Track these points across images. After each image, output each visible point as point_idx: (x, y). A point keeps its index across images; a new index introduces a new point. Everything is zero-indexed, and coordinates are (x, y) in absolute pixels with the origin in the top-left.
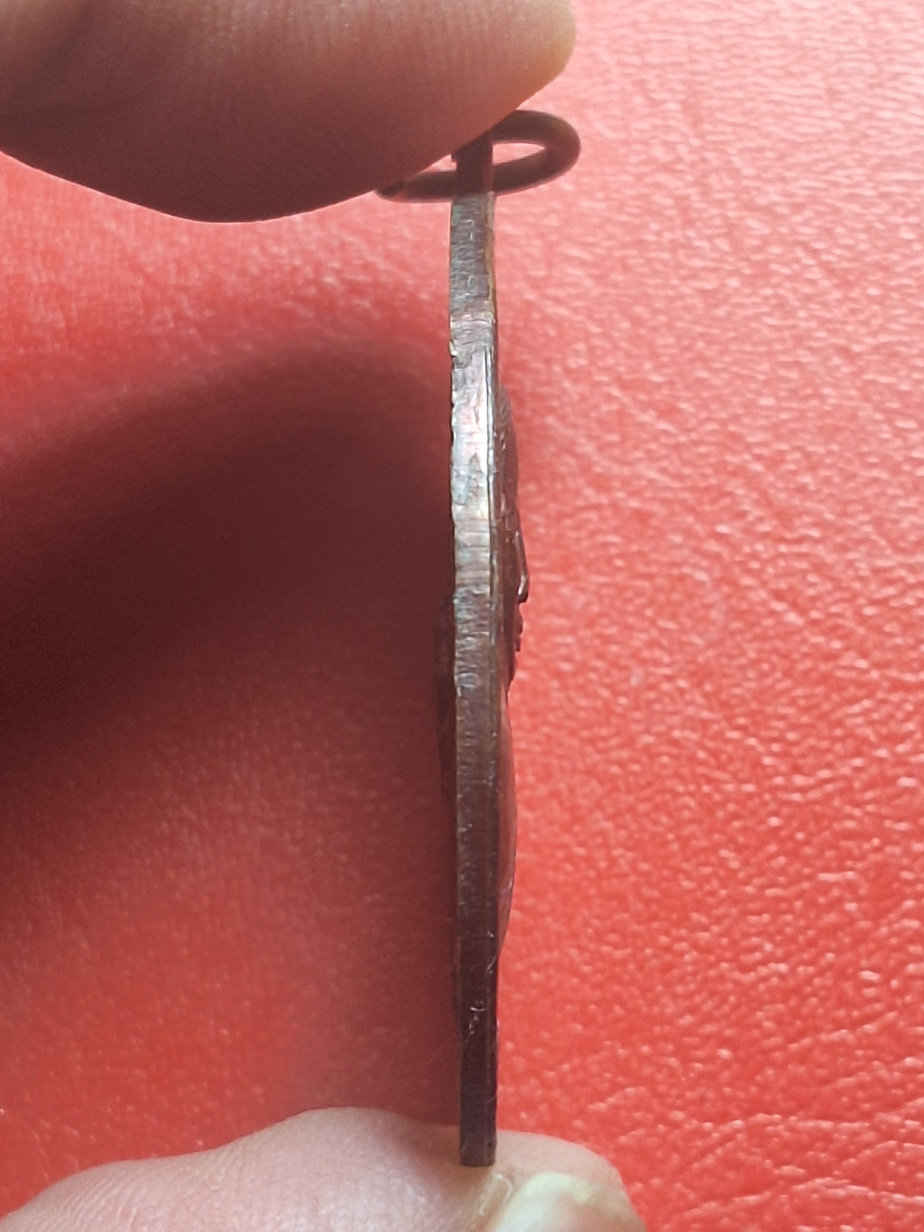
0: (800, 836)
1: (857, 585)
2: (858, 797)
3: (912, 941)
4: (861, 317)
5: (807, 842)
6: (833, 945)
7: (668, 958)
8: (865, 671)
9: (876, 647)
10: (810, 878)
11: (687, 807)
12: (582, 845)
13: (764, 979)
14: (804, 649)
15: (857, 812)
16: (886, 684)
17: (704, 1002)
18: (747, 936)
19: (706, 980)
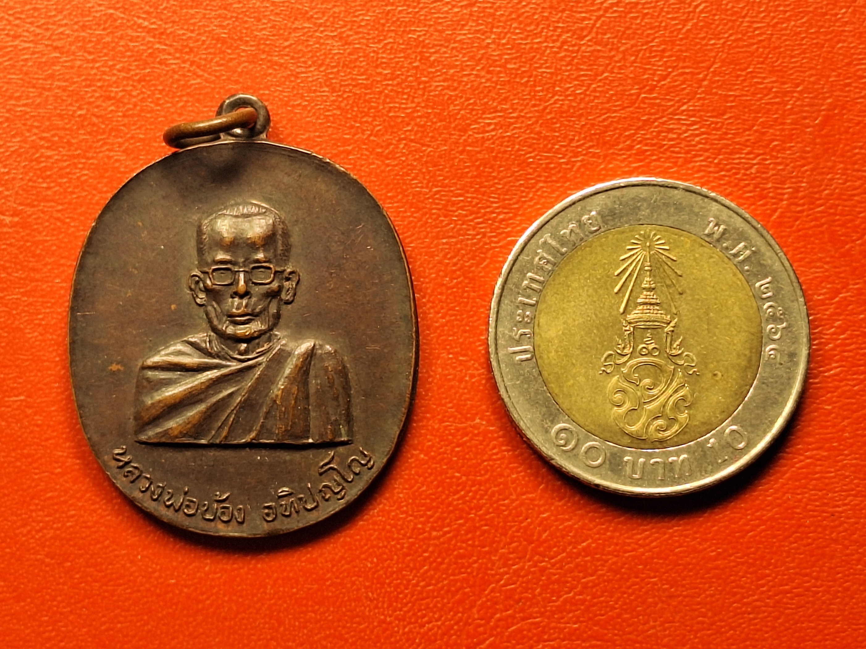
0: (439, 560)
1: (450, 437)
2: (464, 538)
3: (496, 603)
4: (436, 309)
5: (441, 563)
6: (461, 609)
7: (384, 625)
8: (460, 478)
9: (463, 466)
10: (445, 579)
11: (384, 553)
12: (337, 578)
13: (430, 630)
14: (429, 471)
15: (464, 545)
16: (470, 483)
17: (404, 644)
18: (420, 610)
19: (404, 634)
